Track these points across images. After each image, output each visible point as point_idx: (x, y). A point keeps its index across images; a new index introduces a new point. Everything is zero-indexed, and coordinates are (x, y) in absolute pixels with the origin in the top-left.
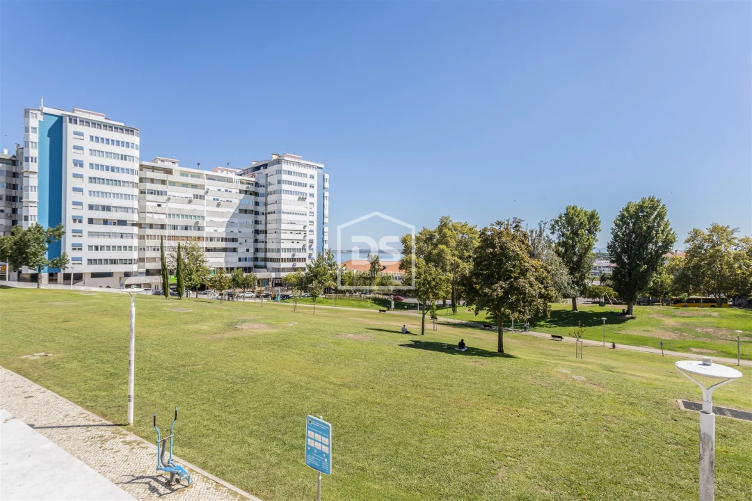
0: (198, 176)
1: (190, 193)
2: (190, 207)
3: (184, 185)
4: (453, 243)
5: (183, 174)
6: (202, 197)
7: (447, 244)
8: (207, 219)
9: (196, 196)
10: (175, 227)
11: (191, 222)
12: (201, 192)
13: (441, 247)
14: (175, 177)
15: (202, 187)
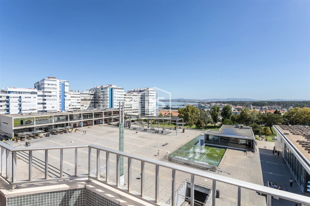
0: (130, 95)
1: (130, 99)
2: (130, 103)
3: (128, 98)
4: (190, 111)
5: (128, 95)
6: (132, 100)
7: (189, 111)
8: (133, 105)
9: (131, 100)
10: (127, 108)
11: (130, 106)
12: (131, 99)
13: (188, 112)
14: (127, 96)
15: (132, 98)
